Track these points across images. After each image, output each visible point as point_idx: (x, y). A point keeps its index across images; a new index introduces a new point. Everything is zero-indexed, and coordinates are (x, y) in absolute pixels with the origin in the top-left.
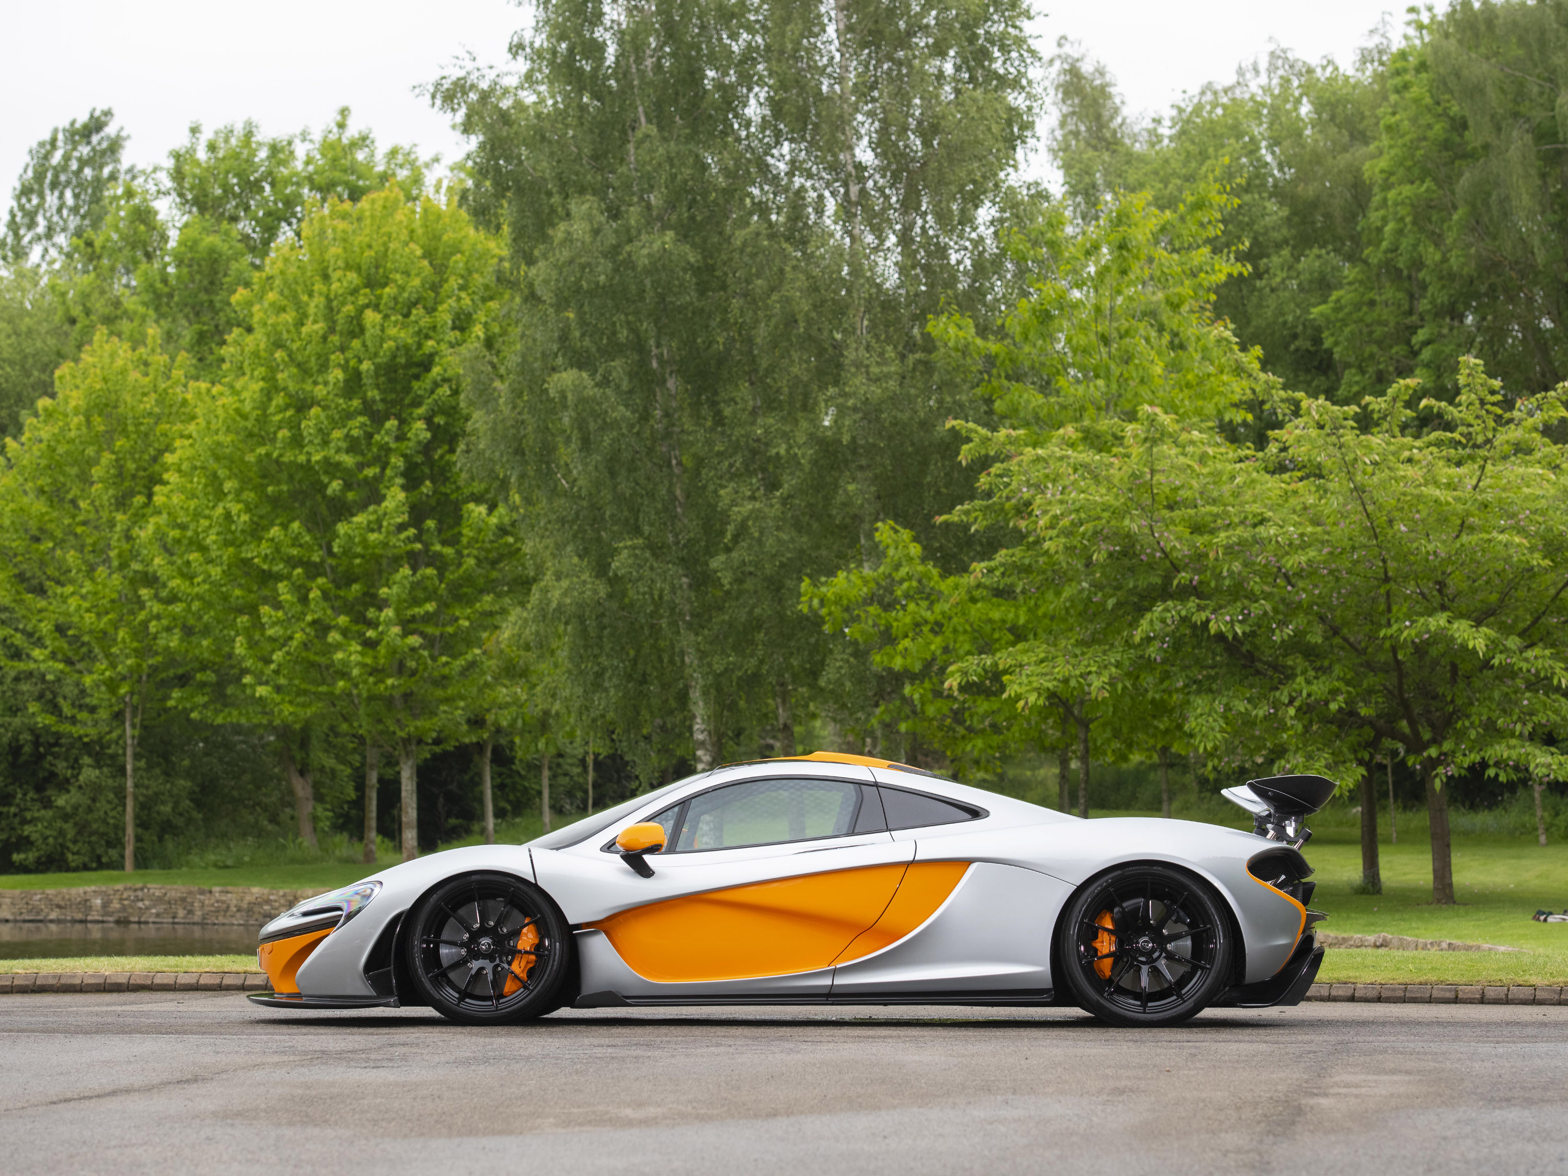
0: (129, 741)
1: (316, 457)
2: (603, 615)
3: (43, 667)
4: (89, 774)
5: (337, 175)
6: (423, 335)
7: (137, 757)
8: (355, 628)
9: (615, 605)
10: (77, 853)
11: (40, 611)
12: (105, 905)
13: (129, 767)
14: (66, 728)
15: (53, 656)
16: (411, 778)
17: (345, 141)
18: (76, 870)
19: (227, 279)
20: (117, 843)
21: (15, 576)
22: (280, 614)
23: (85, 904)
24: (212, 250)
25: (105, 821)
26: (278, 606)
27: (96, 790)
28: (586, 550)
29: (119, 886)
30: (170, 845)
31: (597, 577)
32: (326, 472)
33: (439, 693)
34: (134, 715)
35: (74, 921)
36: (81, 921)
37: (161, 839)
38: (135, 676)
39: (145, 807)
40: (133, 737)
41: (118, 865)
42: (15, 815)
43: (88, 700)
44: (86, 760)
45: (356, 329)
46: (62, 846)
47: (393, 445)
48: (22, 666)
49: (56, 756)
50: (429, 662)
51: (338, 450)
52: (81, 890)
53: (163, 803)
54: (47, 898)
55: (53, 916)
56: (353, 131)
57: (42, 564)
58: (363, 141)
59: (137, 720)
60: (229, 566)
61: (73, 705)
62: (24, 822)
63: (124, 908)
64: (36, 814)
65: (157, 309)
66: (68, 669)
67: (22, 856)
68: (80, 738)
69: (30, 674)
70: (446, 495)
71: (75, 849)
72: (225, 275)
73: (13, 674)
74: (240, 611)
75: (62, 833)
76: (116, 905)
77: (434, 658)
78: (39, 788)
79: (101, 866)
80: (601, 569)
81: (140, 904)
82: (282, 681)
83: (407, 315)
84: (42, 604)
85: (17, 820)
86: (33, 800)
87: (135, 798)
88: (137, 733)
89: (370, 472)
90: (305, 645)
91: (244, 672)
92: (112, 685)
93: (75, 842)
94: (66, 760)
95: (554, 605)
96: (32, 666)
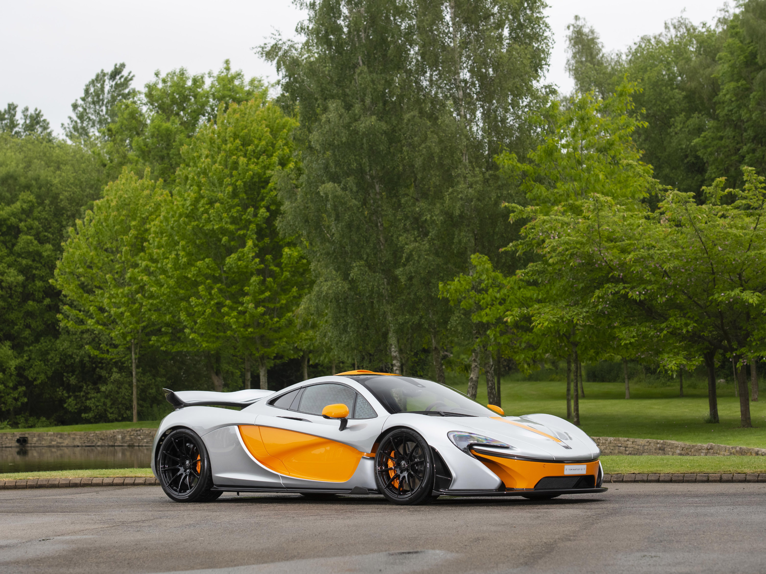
0: (134, 361)
1: (216, 227)
2: (347, 297)
3: (92, 327)
4: (116, 376)
5: (226, 93)
6: (266, 168)
7: (137, 367)
8: (235, 306)
9: (352, 293)
10: (112, 413)
11: (91, 301)
12: (123, 438)
13: (134, 373)
14: (105, 356)
15: (98, 322)
16: (264, 376)
17: (229, 76)
18: (112, 421)
19: (174, 144)
20: (130, 408)
21: (79, 285)
22: (201, 301)
23: (114, 438)
24: (167, 130)
25: (124, 398)
26: (199, 297)
27: (119, 383)
28: (339, 267)
29: (129, 429)
30: (155, 408)
31: (344, 280)
32: (222, 233)
33: (276, 335)
34: (136, 348)
35: (109, 446)
36: (112, 446)
37: (151, 407)
38: (136, 331)
39: (143, 391)
40: (136, 359)
41: (130, 419)
42: (83, 396)
43: (114, 342)
44: (115, 369)
45: (235, 165)
46: (105, 410)
47: (252, 220)
48: (83, 327)
49: (102, 368)
50: (270, 321)
51: (226, 223)
52: (112, 431)
53: (152, 389)
54: (96, 435)
55: (99, 443)
56: (233, 71)
57: (92, 279)
58: (239, 75)
59: (137, 351)
60: (178, 279)
61: (107, 345)
62: (87, 399)
63: (132, 440)
64: (93, 395)
65: (143, 158)
66: (104, 329)
67: (87, 415)
68: (111, 359)
69: (88, 330)
70: (277, 242)
71: (111, 411)
72: (174, 141)
73: (80, 330)
74: (182, 299)
75: (105, 404)
76: (128, 438)
77: (271, 319)
78: (95, 383)
79: (124, 419)
80: (346, 277)
81: (139, 438)
82: (202, 331)
83: (258, 159)
84: (92, 298)
85: (84, 398)
86: (91, 389)
87: (138, 387)
88: (137, 356)
89: (241, 232)
90: (212, 314)
91: (185, 327)
92: (124, 336)
93: (111, 408)
94: (106, 370)
95: (324, 293)
96: (88, 327)
